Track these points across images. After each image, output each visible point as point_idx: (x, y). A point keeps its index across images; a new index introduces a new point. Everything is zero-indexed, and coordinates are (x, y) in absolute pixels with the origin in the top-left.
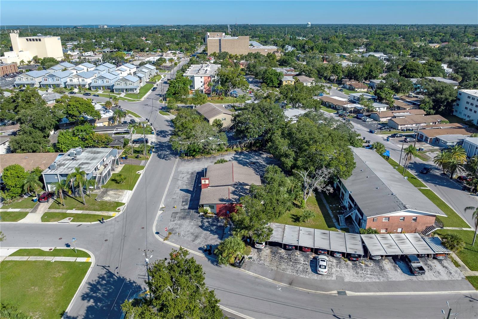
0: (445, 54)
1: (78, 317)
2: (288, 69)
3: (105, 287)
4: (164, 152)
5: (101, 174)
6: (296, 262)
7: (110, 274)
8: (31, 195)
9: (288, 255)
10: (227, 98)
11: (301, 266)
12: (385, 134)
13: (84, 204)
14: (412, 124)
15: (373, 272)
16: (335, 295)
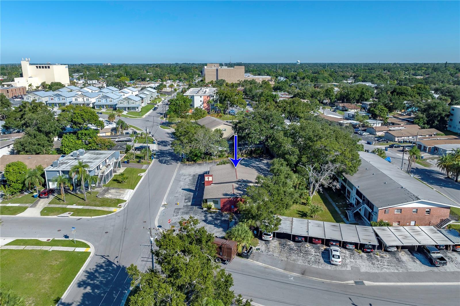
0: (430, 82)
1: (73, 303)
2: (283, 93)
3: (103, 275)
4: (165, 158)
5: (103, 173)
6: (307, 253)
7: (110, 263)
8: (32, 192)
9: (298, 247)
10: (225, 116)
11: (312, 257)
12: (382, 145)
13: (85, 200)
14: (409, 137)
15: (390, 263)
16: (352, 284)
